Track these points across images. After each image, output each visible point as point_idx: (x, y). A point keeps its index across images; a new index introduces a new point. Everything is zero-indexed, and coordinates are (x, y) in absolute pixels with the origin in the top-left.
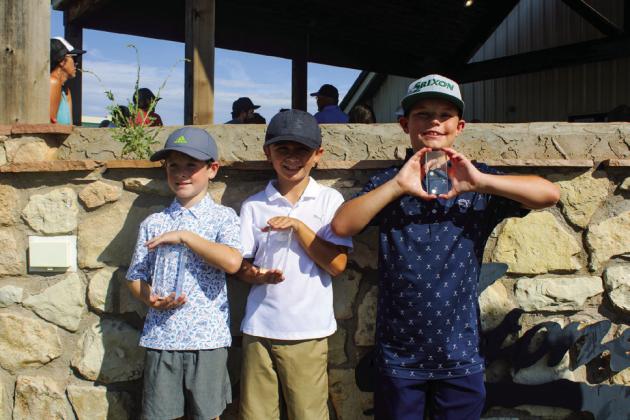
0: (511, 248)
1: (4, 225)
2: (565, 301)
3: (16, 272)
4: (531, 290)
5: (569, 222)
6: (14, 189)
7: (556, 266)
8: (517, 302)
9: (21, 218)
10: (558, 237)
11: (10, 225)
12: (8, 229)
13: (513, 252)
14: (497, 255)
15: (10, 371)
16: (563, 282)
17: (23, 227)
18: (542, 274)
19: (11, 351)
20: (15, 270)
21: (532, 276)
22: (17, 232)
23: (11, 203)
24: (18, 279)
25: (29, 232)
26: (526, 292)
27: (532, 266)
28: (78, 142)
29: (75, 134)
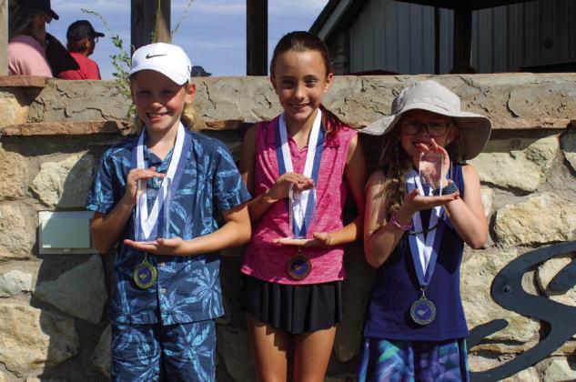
1: (9, 199)
3: (23, 254)
6: (21, 156)
9: (30, 190)
11: (15, 199)
12: (14, 203)
15: (16, 374)
17: (32, 200)
19: (18, 349)
20: (23, 253)
22: (24, 207)
23: (17, 172)
24: (25, 263)
25: (39, 207)
28: (54, 98)
29: (49, 89)
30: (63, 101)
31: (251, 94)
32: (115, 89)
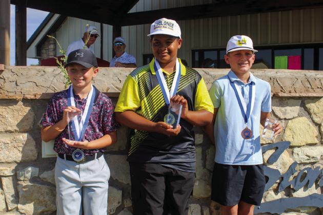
0: (291, 134)
2: (313, 157)
4: (300, 153)
5: (313, 122)
7: (310, 142)
8: (294, 159)
10: (310, 128)
13: (292, 136)
14: (285, 137)
16: (312, 149)
18: (304, 146)
21: (299, 147)
26: (298, 154)
27: (300, 142)
28: (10, 76)
29: (7, 71)
30: (14, 78)
31: (111, 76)
32: (43, 72)
